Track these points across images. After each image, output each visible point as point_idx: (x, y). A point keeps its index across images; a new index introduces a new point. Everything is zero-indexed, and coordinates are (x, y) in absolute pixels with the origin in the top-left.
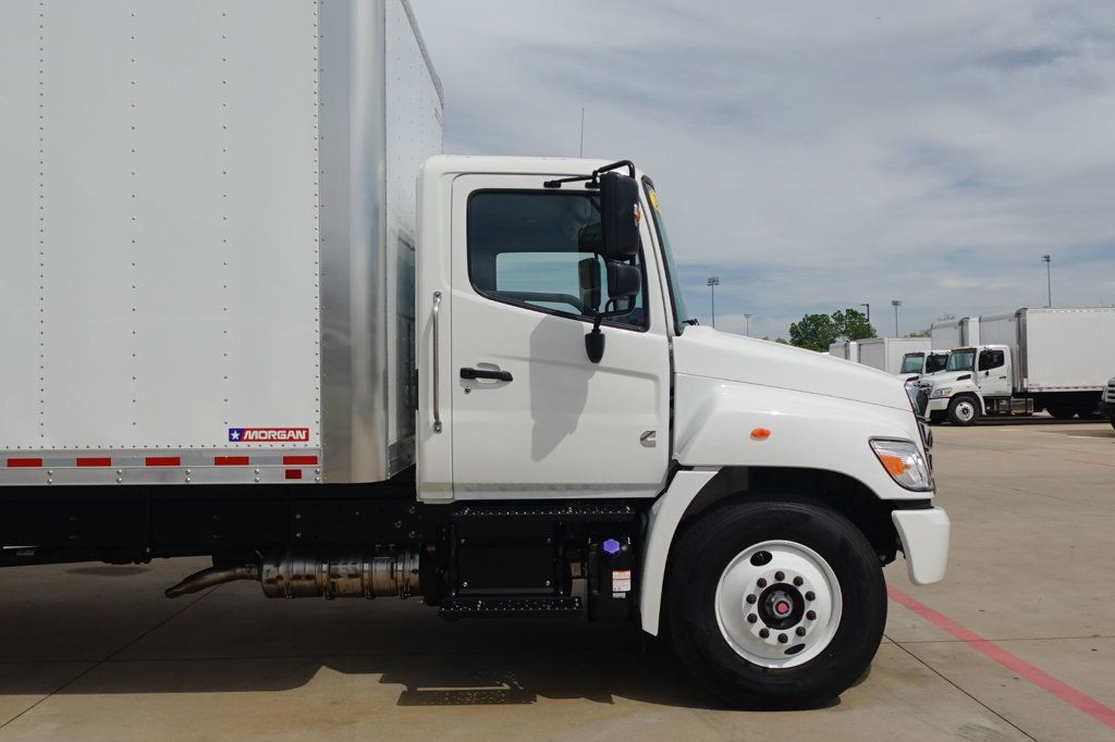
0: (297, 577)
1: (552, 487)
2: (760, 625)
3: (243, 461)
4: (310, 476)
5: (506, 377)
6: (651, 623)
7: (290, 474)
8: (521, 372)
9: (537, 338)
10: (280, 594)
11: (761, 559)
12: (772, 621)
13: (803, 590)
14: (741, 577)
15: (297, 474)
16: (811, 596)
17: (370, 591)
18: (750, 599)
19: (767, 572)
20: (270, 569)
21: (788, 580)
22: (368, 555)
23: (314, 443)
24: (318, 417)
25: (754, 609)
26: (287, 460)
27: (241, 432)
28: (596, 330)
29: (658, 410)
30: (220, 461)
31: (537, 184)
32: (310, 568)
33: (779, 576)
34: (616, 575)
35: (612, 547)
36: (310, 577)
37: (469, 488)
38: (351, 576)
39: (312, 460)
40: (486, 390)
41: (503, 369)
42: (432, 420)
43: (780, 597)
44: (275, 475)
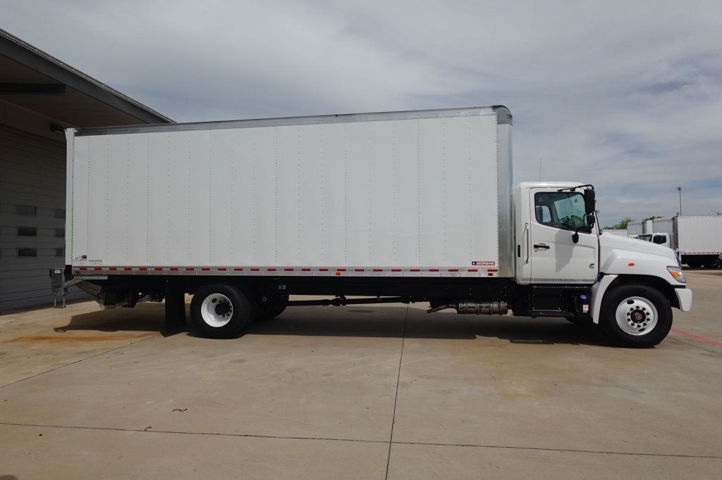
0: (469, 307)
1: (561, 280)
2: (631, 322)
3: (476, 271)
4: (495, 275)
5: (548, 247)
6: (596, 320)
7: (490, 274)
8: (552, 246)
9: (557, 236)
10: (463, 313)
11: (631, 302)
12: (635, 321)
13: (645, 312)
14: (624, 308)
15: (491, 274)
16: (644, 309)
17: (491, 312)
18: (628, 314)
19: (633, 306)
20: (461, 305)
21: (641, 309)
22: (490, 301)
23: (496, 266)
24: (497, 258)
25: (629, 317)
26: (489, 270)
27: (476, 263)
28: (576, 233)
29: (595, 257)
30: (469, 271)
31: (556, 190)
32: (473, 305)
33: (638, 307)
34: (584, 306)
35: (584, 297)
36: (474, 307)
37: (535, 280)
38: (486, 307)
39: (496, 271)
40: (541, 251)
41: (547, 245)
42: (526, 259)
43: (637, 314)
44: (484, 275)
